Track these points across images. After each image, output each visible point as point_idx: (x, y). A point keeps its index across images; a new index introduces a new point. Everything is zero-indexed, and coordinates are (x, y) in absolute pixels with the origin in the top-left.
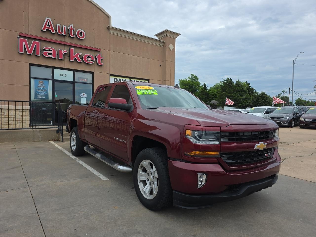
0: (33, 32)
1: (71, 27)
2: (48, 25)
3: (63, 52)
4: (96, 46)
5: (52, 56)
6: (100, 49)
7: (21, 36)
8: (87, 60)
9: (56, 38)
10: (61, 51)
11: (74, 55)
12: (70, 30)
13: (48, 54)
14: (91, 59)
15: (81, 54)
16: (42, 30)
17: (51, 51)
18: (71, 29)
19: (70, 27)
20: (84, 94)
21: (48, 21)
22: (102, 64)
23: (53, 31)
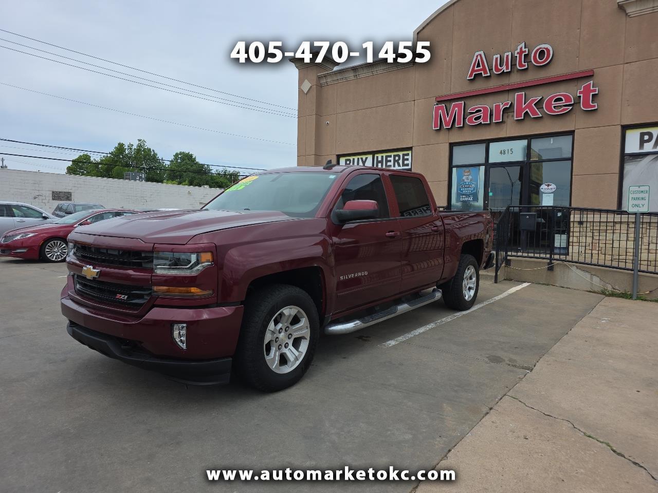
0: (458, 86)
1: (521, 48)
2: (478, 66)
3: (501, 106)
4: (582, 66)
5: (482, 121)
6: (592, 70)
7: (439, 102)
8: (554, 107)
9: (493, 84)
10: (498, 107)
11: (524, 106)
12: (518, 56)
13: (476, 119)
14: (564, 101)
15: (540, 98)
16: (468, 78)
17: (480, 111)
18: (521, 52)
19: (519, 51)
20: (548, 185)
21: (479, 58)
22: (594, 106)
23: (486, 72)
